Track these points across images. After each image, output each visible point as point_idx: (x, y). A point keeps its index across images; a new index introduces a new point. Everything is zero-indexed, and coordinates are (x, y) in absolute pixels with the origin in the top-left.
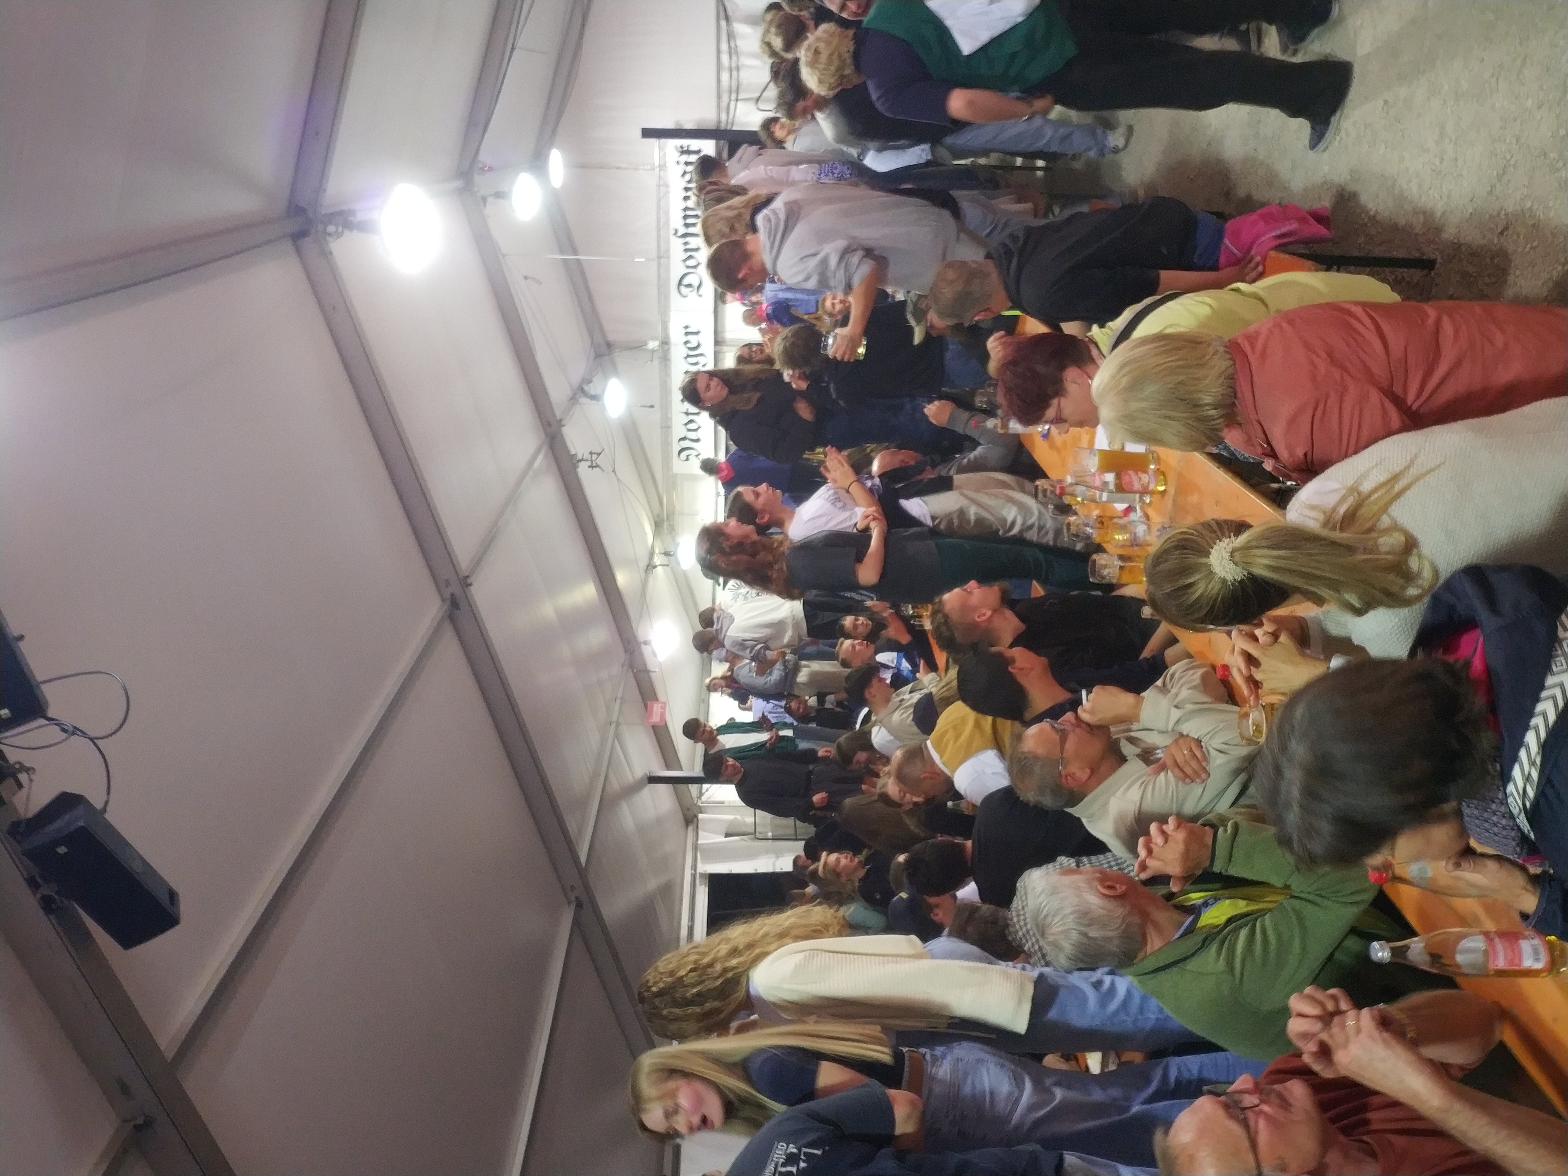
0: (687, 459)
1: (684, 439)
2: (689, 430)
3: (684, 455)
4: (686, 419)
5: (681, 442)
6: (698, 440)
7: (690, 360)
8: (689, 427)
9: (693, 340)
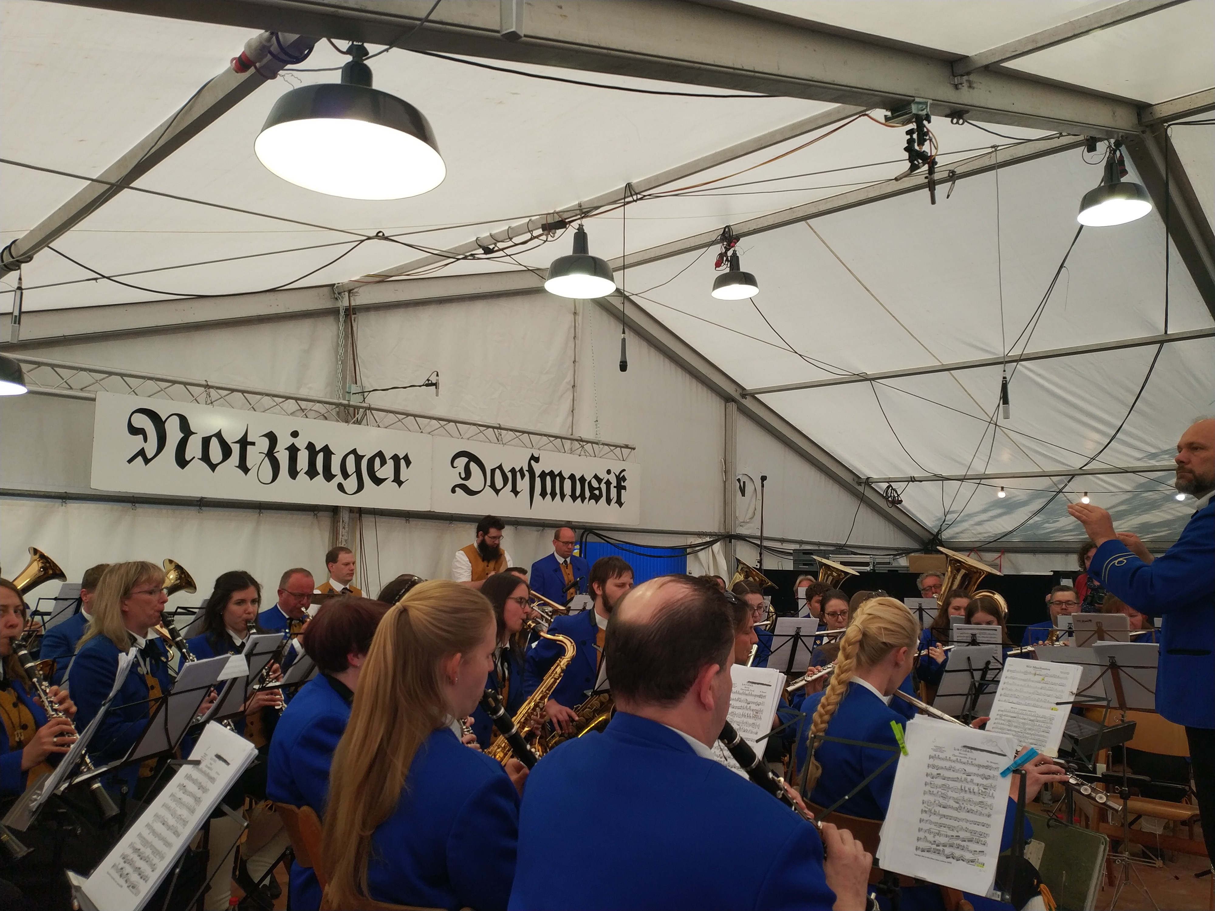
0: (134, 430)
1: (186, 431)
2: (206, 441)
3: (145, 423)
4: (230, 438)
5: (176, 419)
6: (182, 461)
7: (351, 460)
8: (215, 444)
9: (386, 471)
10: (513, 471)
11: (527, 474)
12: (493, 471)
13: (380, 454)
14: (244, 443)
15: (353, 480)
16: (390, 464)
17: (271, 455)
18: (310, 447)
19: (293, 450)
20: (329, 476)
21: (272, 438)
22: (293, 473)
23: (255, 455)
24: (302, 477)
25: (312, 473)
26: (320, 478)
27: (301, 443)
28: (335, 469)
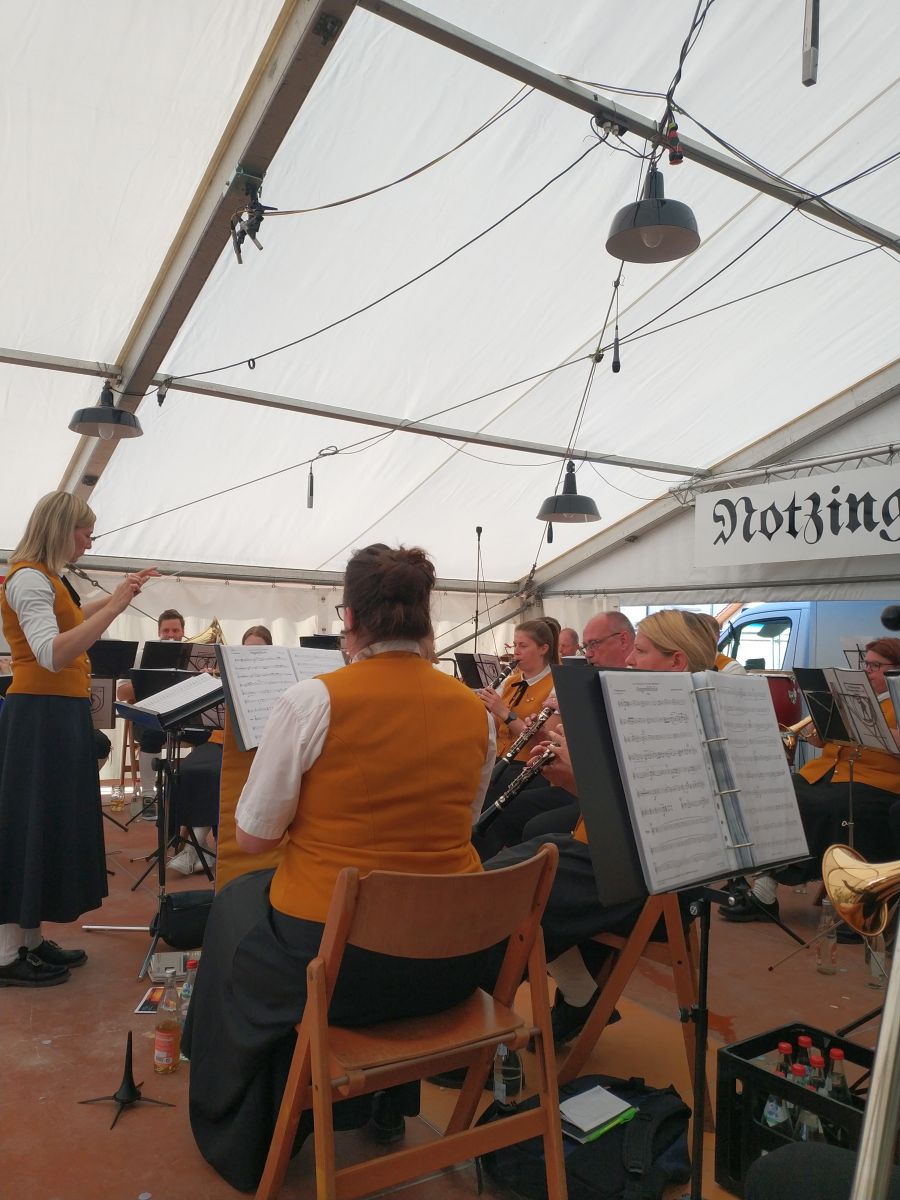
0: (718, 519)
1: (750, 510)
2: (764, 515)
3: (723, 511)
4: (782, 507)
5: (743, 501)
6: (748, 536)
7: (894, 502)
8: (770, 515)
14: (793, 509)
17: (815, 516)
18: (851, 499)
19: (834, 506)
20: (870, 525)
21: (815, 499)
22: (835, 529)
23: (802, 519)
24: (844, 531)
25: (853, 525)
26: (862, 529)
27: (842, 498)
28: (877, 516)
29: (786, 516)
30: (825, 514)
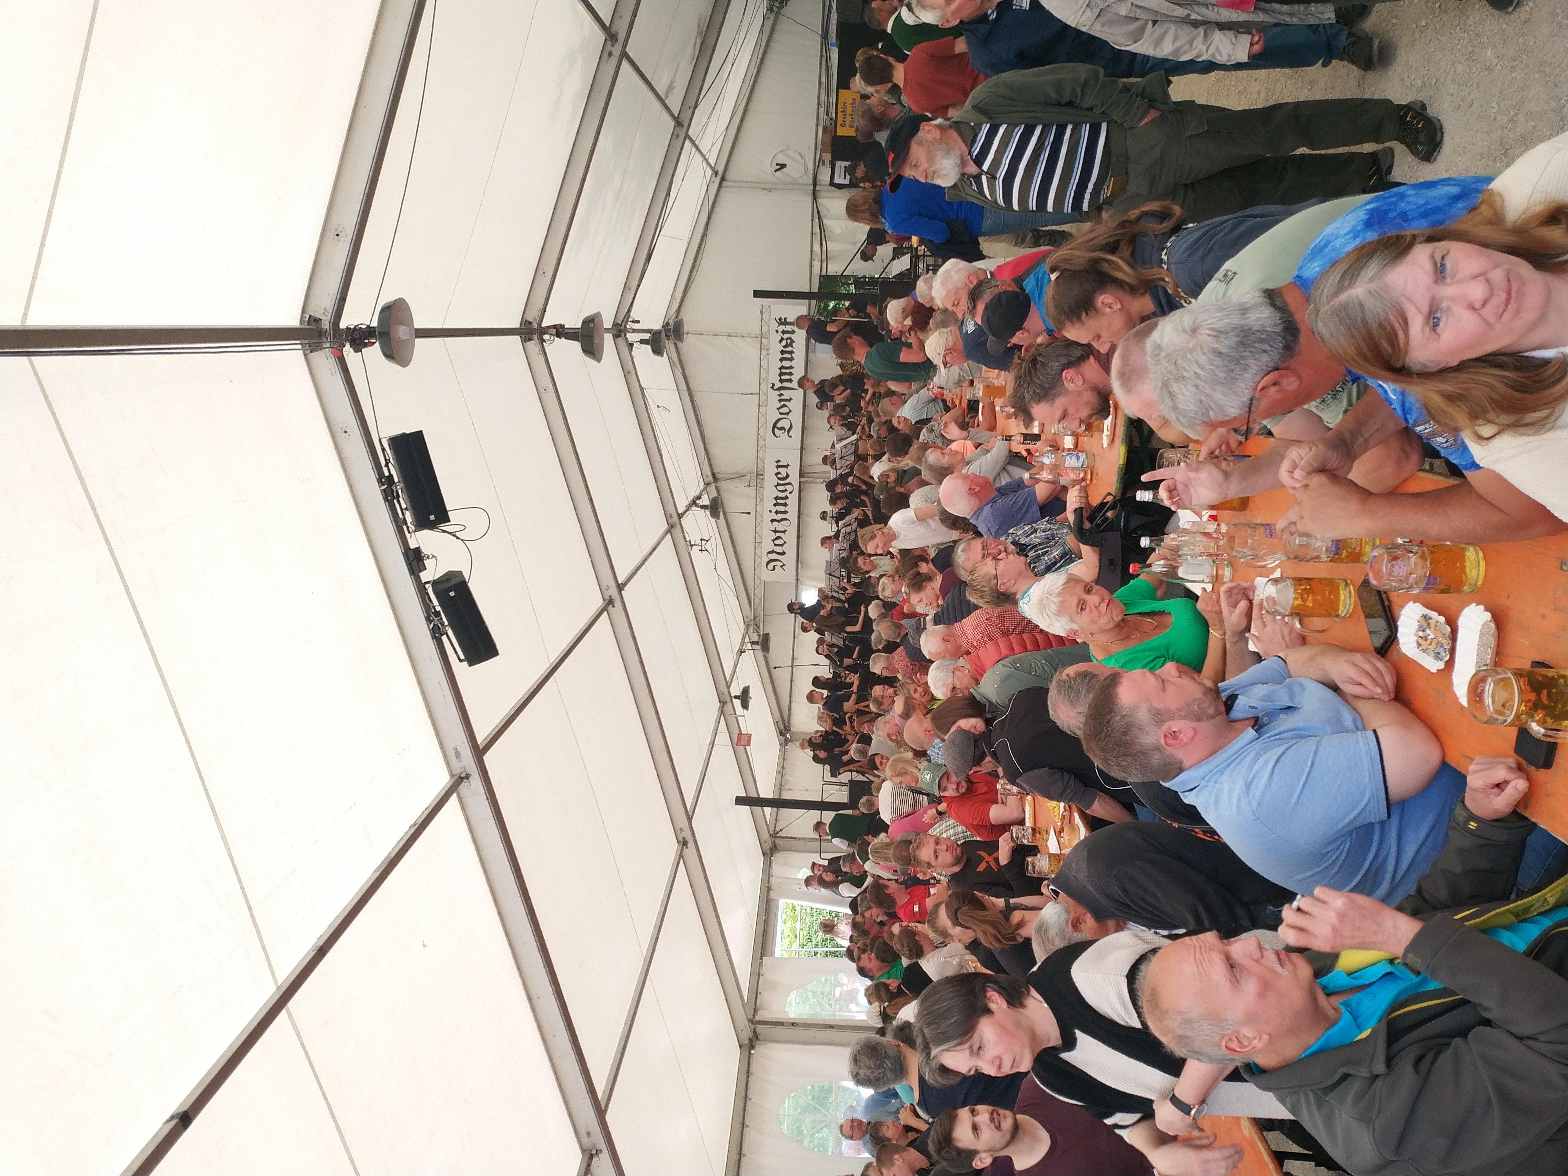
0: (774, 569)
1: (772, 552)
2: (776, 545)
3: (771, 566)
4: (774, 536)
5: (769, 555)
6: (784, 553)
7: (780, 488)
8: (776, 542)
9: (783, 472)
10: (780, 401)
11: (782, 392)
12: (781, 414)
13: (776, 474)
14: (775, 531)
15: (787, 487)
16: (780, 470)
17: (779, 521)
18: (775, 505)
19: (777, 512)
20: (786, 498)
21: (773, 521)
22: (786, 512)
23: (780, 527)
24: (787, 509)
25: (785, 505)
26: (787, 501)
27: (774, 509)
28: (783, 495)
29: (778, 534)
30: (780, 516)
